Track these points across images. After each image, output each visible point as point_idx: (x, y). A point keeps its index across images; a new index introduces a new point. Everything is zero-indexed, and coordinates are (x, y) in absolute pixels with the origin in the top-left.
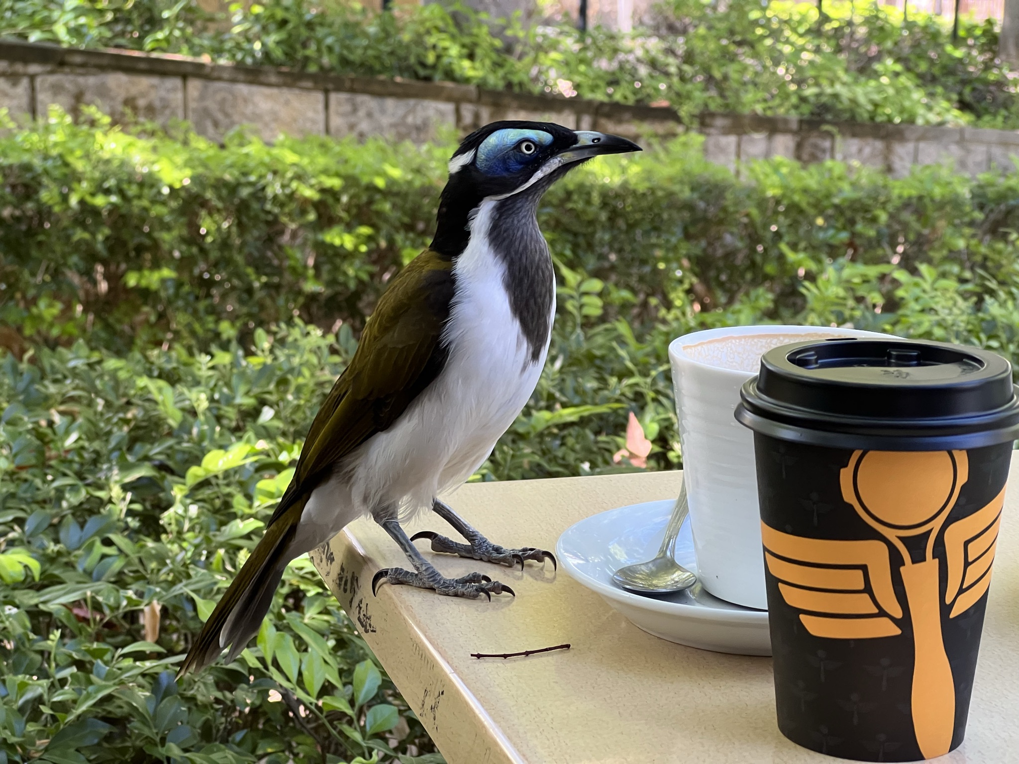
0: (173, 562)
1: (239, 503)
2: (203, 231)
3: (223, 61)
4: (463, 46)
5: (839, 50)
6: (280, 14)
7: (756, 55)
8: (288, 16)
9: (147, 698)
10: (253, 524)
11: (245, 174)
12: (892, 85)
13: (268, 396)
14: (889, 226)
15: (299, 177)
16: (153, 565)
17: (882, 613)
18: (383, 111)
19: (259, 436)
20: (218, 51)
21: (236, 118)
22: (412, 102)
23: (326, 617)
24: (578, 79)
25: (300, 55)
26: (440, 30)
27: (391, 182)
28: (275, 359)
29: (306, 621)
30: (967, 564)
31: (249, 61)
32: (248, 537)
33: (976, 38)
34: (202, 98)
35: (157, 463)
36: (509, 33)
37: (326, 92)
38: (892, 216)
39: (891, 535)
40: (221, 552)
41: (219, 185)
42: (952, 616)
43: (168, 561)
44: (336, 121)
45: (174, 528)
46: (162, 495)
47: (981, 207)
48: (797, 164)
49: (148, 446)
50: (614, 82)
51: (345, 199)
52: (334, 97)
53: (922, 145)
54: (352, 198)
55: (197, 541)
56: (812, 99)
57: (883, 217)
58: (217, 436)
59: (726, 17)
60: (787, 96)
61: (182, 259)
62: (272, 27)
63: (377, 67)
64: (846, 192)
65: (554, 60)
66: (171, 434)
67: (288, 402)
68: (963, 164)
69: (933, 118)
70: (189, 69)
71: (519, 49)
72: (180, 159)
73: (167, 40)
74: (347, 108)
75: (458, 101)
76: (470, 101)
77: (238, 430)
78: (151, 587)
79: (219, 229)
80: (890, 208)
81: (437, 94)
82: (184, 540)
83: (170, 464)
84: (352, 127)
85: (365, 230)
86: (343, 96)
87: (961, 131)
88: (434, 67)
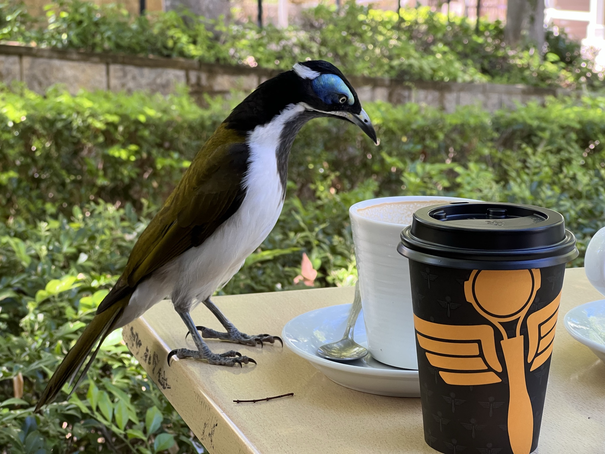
0: (30, 349)
1: (69, 312)
2: (34, 148)
3: (44, 46)
4: (190, 36)
5: (411, 38)
6: (78, 17)
7: (363, 41)
8: (83, 18)
9: (19, 433)
10: (79, 325)
11: (60, 114)
12: (443, 58)
13: (83, 247)
14: (444, 141)
15: (93, 115)
16: (18, 351)
17: (490, 369)
18: (142, 76)
19: (79, 272)
20: (40, 40)
21: (53, 80)
22: (159, 70)
23: (126, 381)
24: (258, 55)
25: (90, 42)
26: (175, 27)
27: (149, 118)
28: (86, 224)
29: (114, 383)
30: (540, 338)
31: (60, 45)
32: (76, 333)
33: (490, 31)
34: (31, 68)
35: (15, 289)
36: (217, 28)
37: (108, 64)
38: (446, 136)
39: (495, 321)
40: (60, 342)
41: (44, 120)
42: (531, 370)
43: (27, 349)
44: (114, 82)
45: (29, 328)
46: (20, 308)
47: (497, 130)
48: (389, 105)
49: (10, 279)
50: (280, 57)
51: (121, 129)
52: (112, 67)
53: (462, 94)
54: (126, 128)
55: (44, 336)
56: (397, 68)
57: (441, 136)
58: (52, 272)
59: (345, 19)
60: (381, 66)
61: (22, 165)
62: (73, 25)
63: (138, 49)
64: (419, 122)
65: (244, 45)
66: (23, 271)
67: (96, 250)
68: (485, 105)
69: (467, 78)
70: (23, 51)
71: (223, 38)
72: (19, 104)
73: (10, 33)
74: (120, 74)
75: (187, 69)
76: (194, 69)
77: (65, 268)
78: (18, 365)
79: (44, 147)
80: (445, 130)
81: (175, 65)
82: (36, 335)
83: (25, 289)
84: (123, 85)
85: (133, 147)
86: (117, 67)
87: (484, 86)
88: (172, 49)
